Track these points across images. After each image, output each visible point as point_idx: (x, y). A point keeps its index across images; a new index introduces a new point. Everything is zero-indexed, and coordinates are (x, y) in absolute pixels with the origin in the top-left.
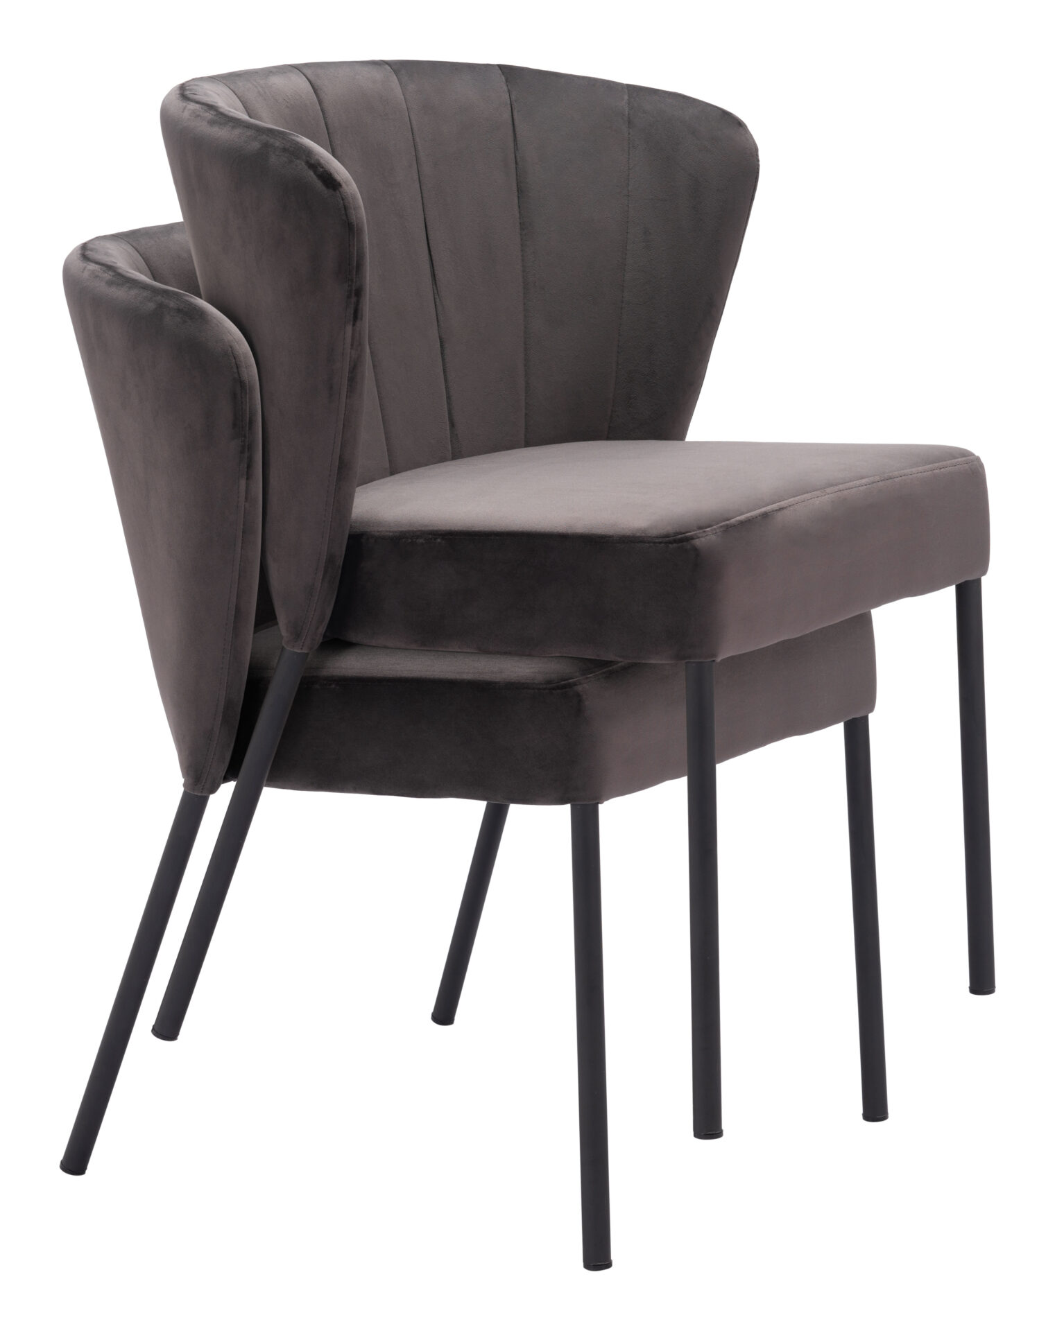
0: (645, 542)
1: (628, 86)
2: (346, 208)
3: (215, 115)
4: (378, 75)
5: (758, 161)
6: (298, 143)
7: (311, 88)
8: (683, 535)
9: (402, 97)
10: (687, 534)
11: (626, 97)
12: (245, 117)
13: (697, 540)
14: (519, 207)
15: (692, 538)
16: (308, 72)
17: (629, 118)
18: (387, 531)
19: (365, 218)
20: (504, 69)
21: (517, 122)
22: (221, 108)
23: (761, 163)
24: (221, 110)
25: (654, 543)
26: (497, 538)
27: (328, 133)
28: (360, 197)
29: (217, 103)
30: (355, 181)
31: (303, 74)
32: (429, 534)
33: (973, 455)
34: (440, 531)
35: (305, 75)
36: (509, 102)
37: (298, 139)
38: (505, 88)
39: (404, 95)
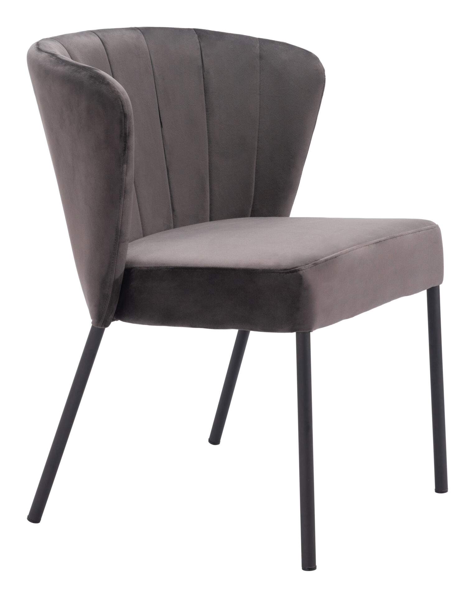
0: (275, 273)
1: (259, 39)
2: (123, 106)
3: (55, 59)
4: (134, 35)
5: (325, 76)
6: (98, 73)
7: (101, 42)
8: (294, 269)
9: (147, 46)
10: (296, 268)
11: (258, 45)
12: (69, 59)
13: (301, 271)
14: (205, 100)
15: (299, 270)
16: (100, 34)
17: (260, 55)
18: (144, 267)
19: (132, 111)
20: (197, 31)
21: (204, 58)
22: (58, 55)
23: (326, 77)
24: (59, 56)
25: (280, 273)
26: (200, 270)
27: (110, 65)
28: (130, 100)
29: (56, 52)
30: (127, 92)
31: (97, 35)
32: (166, 268)
33: (435, 224)
34: (171, 267)
35: (98, 36)
36: (200, 48)
37: (98, 72)
38: (198, 41)
39: (147, 45)
